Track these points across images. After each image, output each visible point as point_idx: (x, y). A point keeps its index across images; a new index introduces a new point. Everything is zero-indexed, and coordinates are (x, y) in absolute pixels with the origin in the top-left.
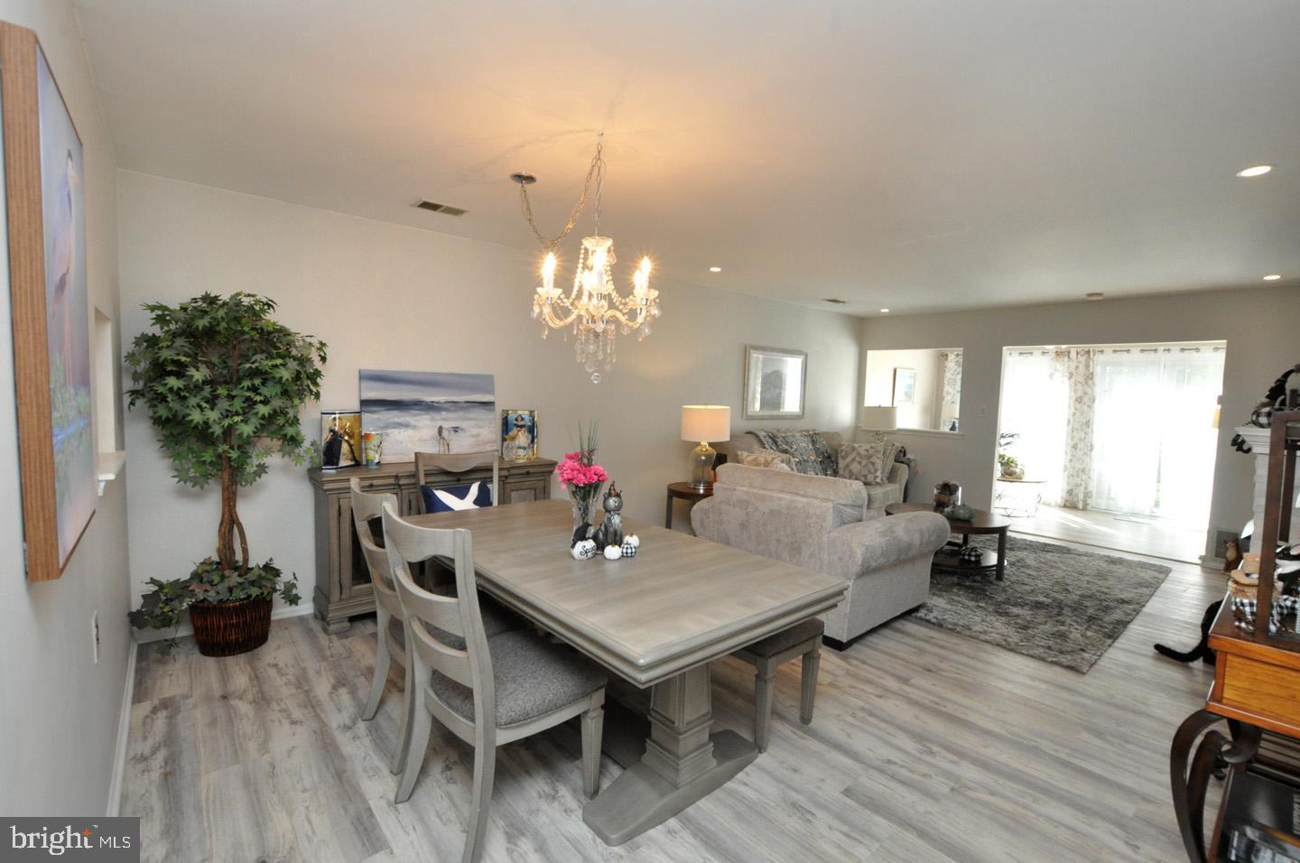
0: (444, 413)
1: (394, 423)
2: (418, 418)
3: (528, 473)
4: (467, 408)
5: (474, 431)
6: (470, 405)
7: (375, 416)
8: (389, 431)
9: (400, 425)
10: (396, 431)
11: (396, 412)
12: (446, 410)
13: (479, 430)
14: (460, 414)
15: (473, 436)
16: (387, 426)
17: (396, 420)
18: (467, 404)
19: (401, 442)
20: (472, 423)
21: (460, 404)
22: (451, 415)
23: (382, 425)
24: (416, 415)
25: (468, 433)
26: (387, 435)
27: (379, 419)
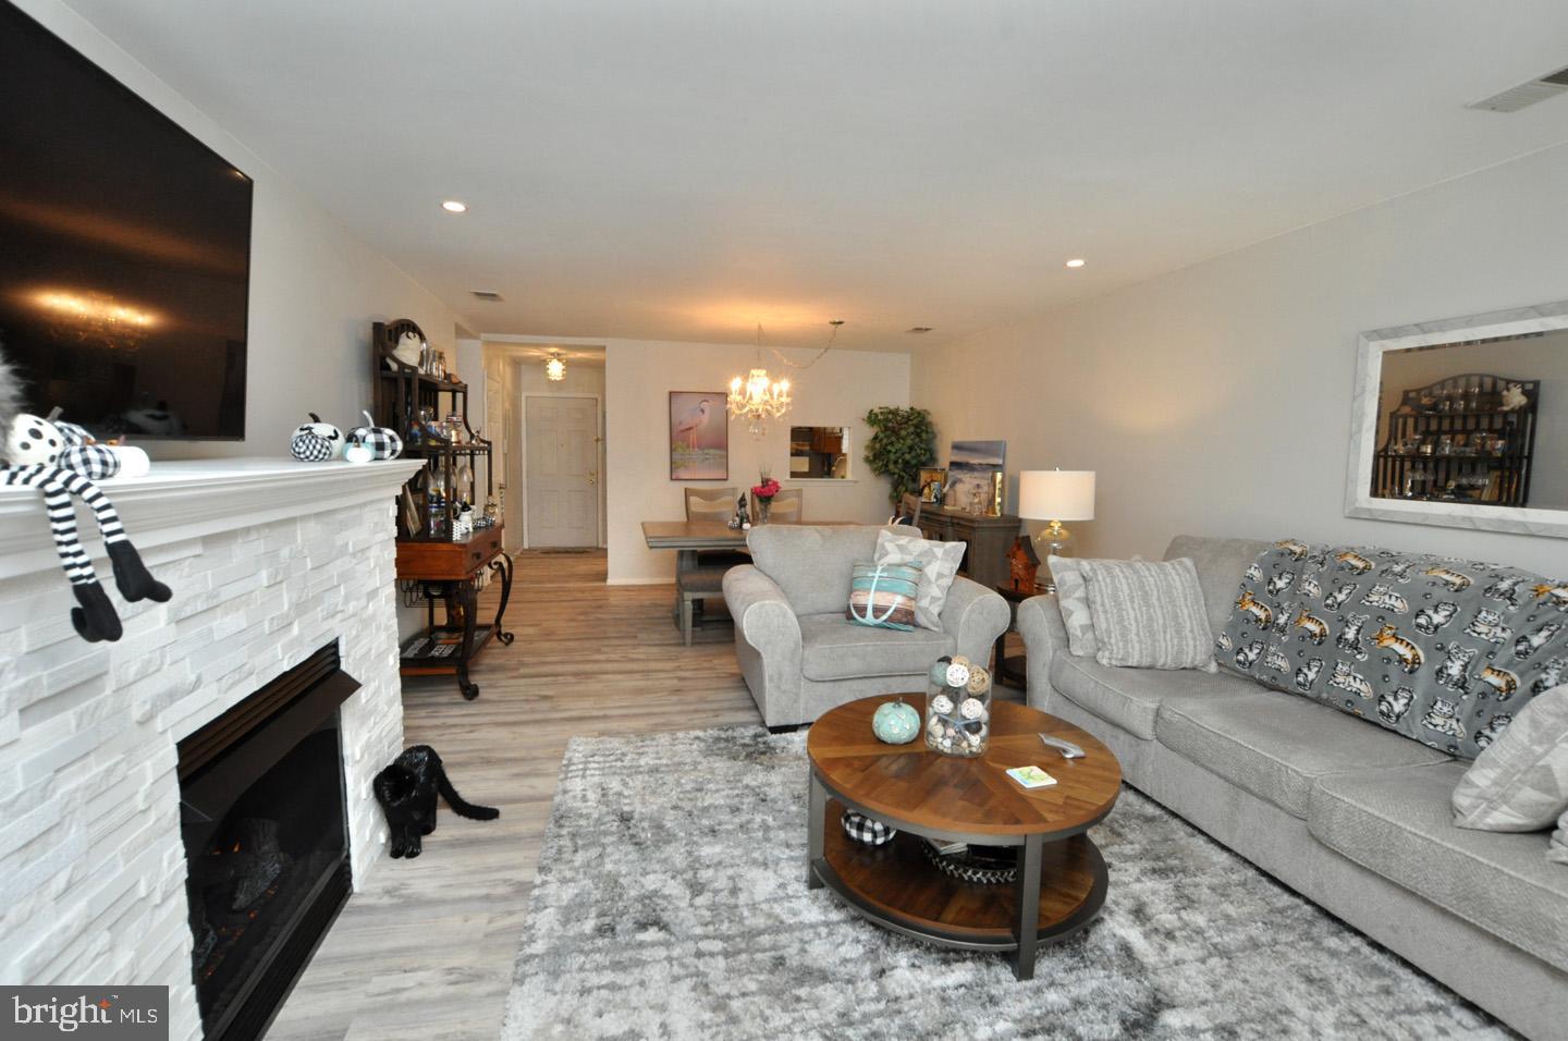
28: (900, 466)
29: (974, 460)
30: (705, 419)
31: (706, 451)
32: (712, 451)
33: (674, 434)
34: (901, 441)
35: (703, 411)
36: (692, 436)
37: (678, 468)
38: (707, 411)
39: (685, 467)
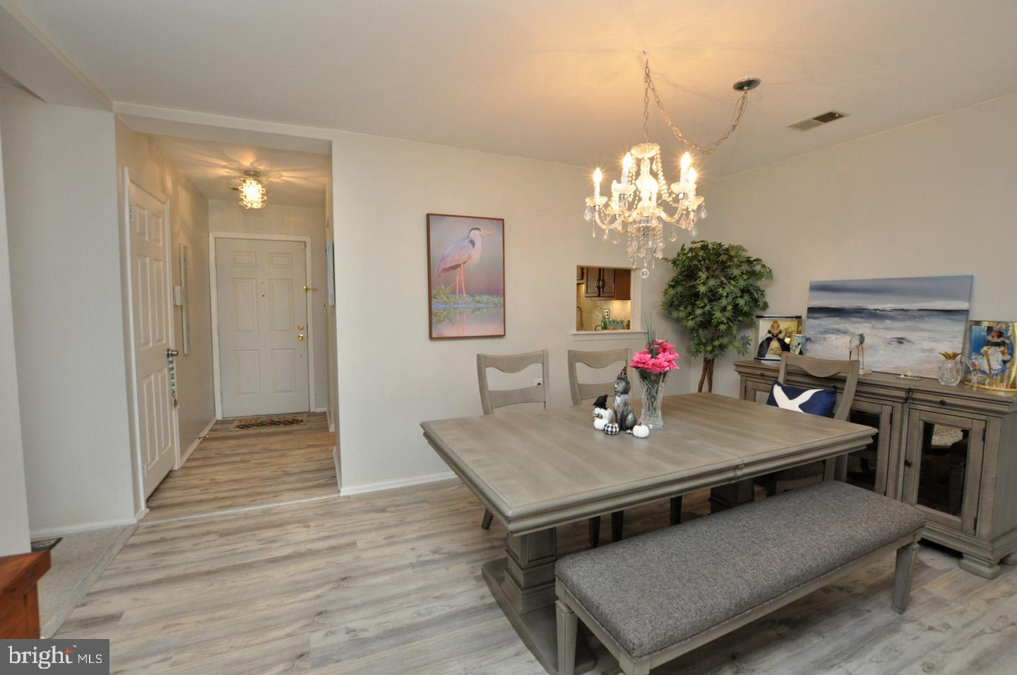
0: (888, 322)
1: (834, 329)
2: (858, 325)
3: (942, 403)
4: (921, 317)
5: (927, 345)
6: (925, 313)
7: (817, 322)
8: (827, 336)
9: (838, 331)
10: (833, 337)
11: (837, 319)
12: (892, 318)
13: (933, 345)
14: (909, 323)
15: (923, 350)
16: (826, 332)
17: (836, 326)
18: (921, 313)
19: (837, 348)
20: (926, 334)
21: (909, 313)
22: (896, 324)
23: (822, 330)
24: (855, 323)
25: (918, 346)
26: (825, 339)
27: (820, 325)
28: (728, 314)
29: (871, 304)
30: (476, 254)
31: (477, 298)
32: (485, 298)
33: (434, 273)
34: (733, 282)
35: (473, 243)
36: (459, 276)
37: (441, 321)
38: (478, 244)
39: (450, 320)
